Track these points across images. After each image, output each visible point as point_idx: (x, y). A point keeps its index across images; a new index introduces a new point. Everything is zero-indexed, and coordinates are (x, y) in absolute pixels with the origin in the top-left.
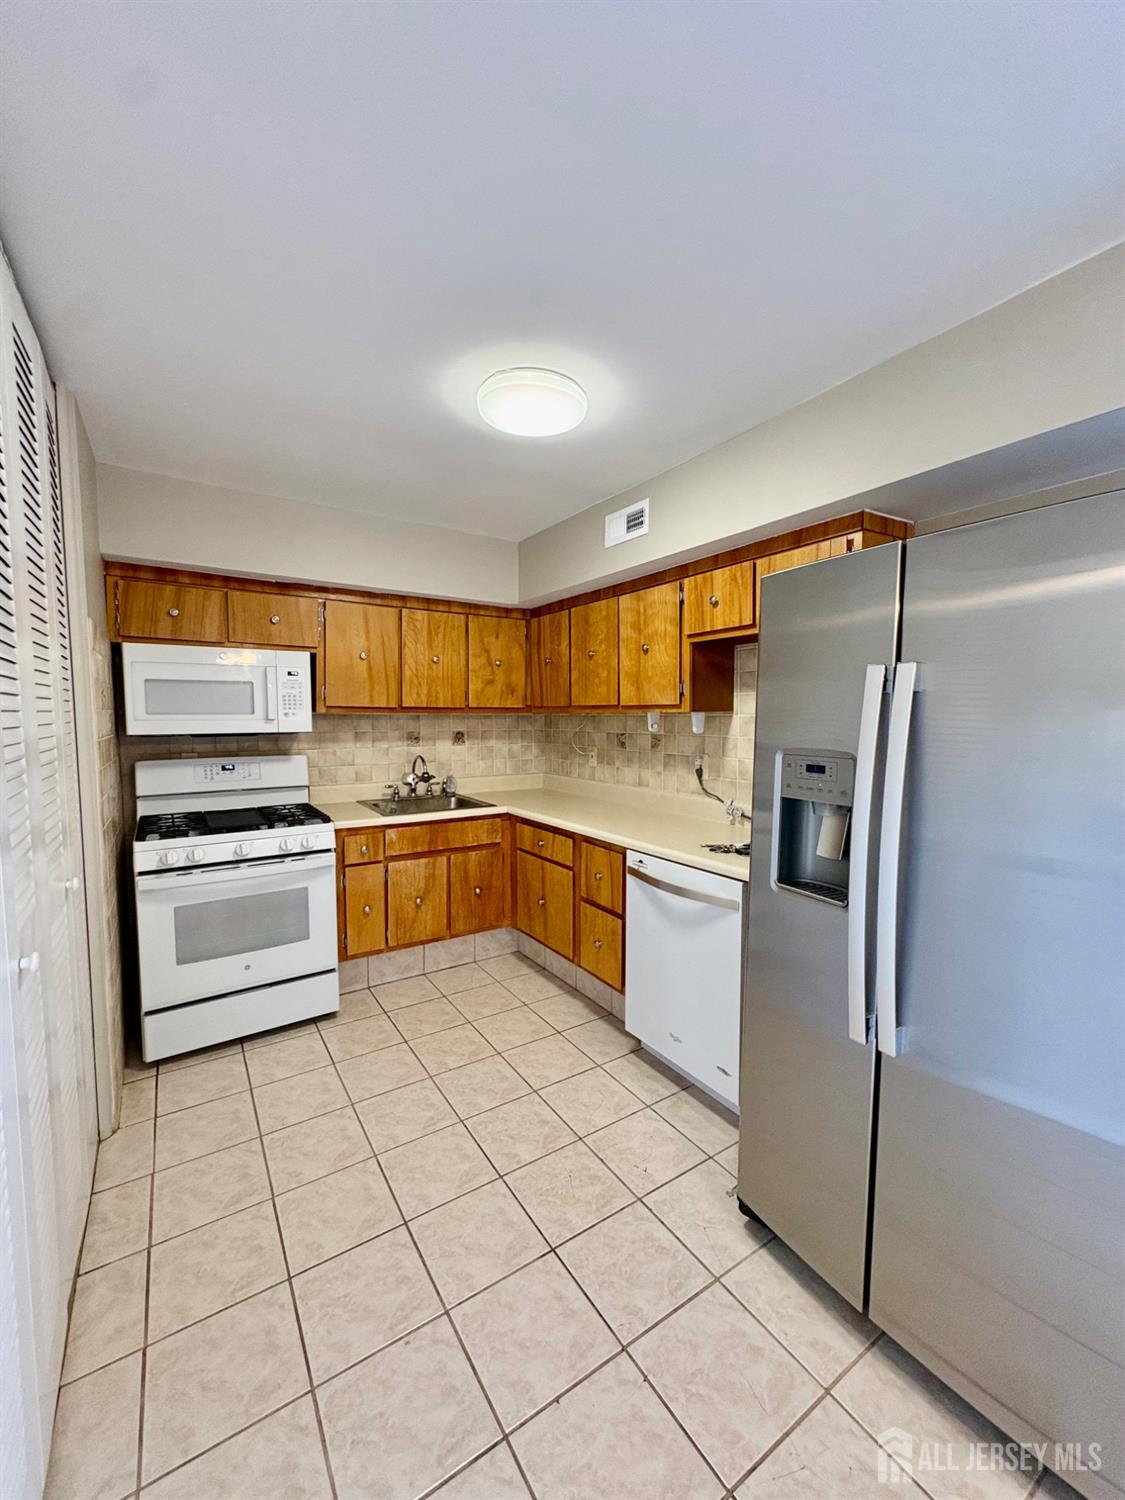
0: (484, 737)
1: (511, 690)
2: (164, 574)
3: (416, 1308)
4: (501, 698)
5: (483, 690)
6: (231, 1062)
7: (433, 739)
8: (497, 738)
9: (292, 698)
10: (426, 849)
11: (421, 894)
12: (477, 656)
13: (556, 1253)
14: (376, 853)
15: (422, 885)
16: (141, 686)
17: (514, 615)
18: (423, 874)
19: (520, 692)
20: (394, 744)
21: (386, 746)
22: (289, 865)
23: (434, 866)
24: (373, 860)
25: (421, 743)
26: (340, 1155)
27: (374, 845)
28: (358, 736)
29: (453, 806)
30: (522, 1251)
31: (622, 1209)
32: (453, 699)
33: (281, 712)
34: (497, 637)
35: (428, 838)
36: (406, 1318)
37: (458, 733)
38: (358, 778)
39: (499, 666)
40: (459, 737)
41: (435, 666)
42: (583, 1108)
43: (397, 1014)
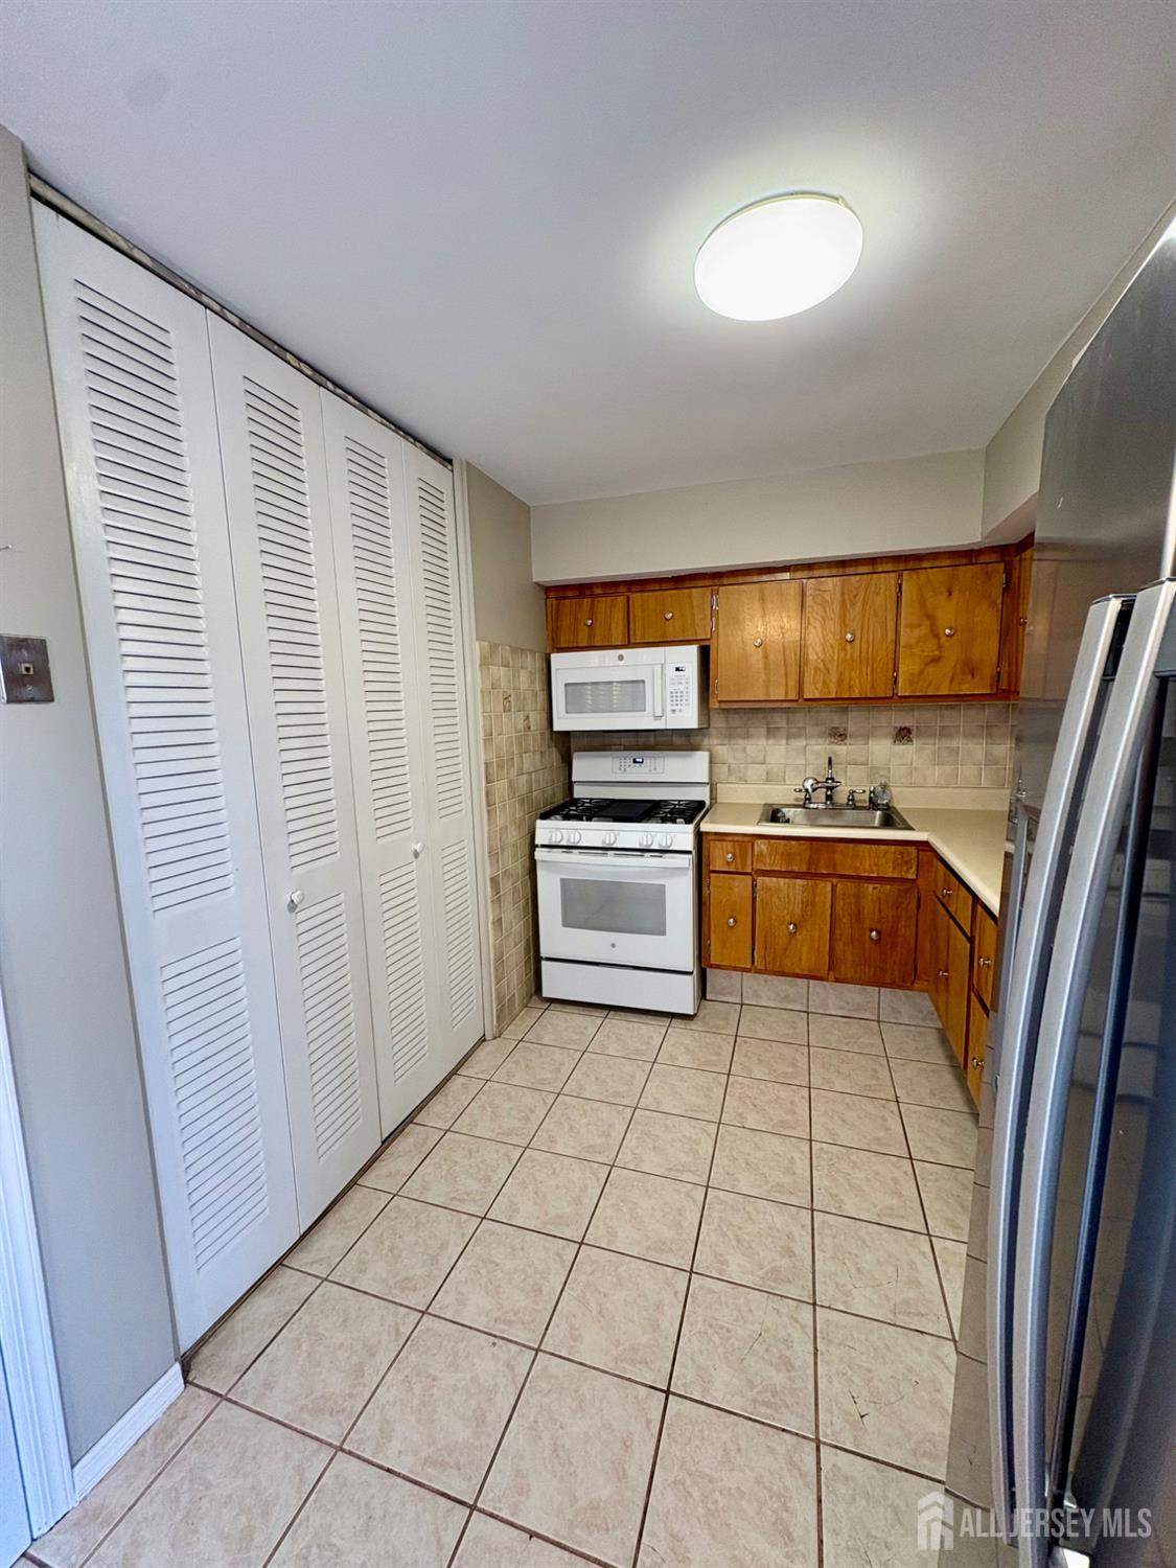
0: (944, 733)
1: (971, 670)
2: (584, 590)
3: (523, 1323)
4: (951, 681)
5: (921, 673)
6: (588, 1022)
7: (866, 736)
8: (965, 736)
9: (679, 694)
10: (804, 868)
11: (796, 919)
12: (911, 627)
13: (667, 1398)
14: (744, 864)
15: (798, 911)
16: (562, 689)
17: (983, 559)
18: (799, 897)
19: (988, 671)
20: (813, 741)
21: (804, 743)
22: (648, 860)
23: (814, 894)
24: (740, 870)
25: (848, 741)
26: (590, 1146)
27: (741, 855)
28: (771, 733)
29: (877, 823)
30: (640, 1362)
31: (784, 1430)
32: (873, 687)
33: (669, 708)
34: (950, 594)
35: (807, 855)
36: (509, 1323)
37: (901, 729)
38: (769, 779)
39: (949, 636)
40: (903, 735)
41: (848, 646)
42: (853, 1270)
43: (745, 1042)
